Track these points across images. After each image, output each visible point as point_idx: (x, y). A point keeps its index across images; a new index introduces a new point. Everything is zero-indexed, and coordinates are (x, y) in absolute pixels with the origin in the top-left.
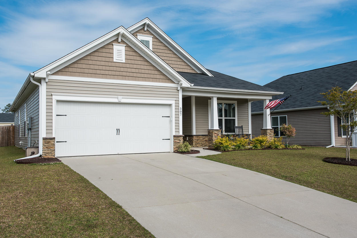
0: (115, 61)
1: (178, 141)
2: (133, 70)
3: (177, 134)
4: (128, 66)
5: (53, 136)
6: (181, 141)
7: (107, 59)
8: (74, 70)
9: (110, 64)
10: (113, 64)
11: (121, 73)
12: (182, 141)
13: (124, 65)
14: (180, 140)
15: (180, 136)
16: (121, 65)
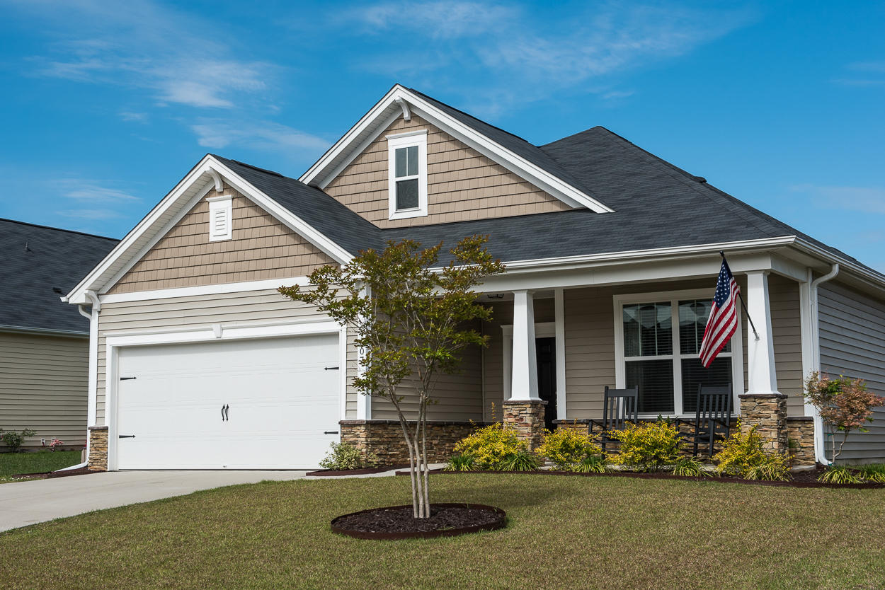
0: (212, 239)
1: (352, 439)
2: (249, 255)
3: (351, 418)
4: (238, 245)
5: (107, 424)
6: (359, 439)
7: (198, 239)
8: (141, 276)
9: (203, 249)
10: (209, 249)
11: (223, 268)
12: (364, 439)
13: (231, 246)
14: (358, 436)
15: (359, 424)
16: (224, 247)
